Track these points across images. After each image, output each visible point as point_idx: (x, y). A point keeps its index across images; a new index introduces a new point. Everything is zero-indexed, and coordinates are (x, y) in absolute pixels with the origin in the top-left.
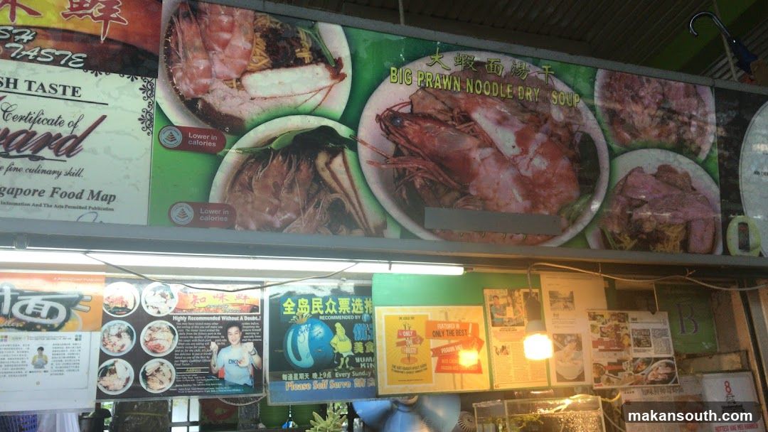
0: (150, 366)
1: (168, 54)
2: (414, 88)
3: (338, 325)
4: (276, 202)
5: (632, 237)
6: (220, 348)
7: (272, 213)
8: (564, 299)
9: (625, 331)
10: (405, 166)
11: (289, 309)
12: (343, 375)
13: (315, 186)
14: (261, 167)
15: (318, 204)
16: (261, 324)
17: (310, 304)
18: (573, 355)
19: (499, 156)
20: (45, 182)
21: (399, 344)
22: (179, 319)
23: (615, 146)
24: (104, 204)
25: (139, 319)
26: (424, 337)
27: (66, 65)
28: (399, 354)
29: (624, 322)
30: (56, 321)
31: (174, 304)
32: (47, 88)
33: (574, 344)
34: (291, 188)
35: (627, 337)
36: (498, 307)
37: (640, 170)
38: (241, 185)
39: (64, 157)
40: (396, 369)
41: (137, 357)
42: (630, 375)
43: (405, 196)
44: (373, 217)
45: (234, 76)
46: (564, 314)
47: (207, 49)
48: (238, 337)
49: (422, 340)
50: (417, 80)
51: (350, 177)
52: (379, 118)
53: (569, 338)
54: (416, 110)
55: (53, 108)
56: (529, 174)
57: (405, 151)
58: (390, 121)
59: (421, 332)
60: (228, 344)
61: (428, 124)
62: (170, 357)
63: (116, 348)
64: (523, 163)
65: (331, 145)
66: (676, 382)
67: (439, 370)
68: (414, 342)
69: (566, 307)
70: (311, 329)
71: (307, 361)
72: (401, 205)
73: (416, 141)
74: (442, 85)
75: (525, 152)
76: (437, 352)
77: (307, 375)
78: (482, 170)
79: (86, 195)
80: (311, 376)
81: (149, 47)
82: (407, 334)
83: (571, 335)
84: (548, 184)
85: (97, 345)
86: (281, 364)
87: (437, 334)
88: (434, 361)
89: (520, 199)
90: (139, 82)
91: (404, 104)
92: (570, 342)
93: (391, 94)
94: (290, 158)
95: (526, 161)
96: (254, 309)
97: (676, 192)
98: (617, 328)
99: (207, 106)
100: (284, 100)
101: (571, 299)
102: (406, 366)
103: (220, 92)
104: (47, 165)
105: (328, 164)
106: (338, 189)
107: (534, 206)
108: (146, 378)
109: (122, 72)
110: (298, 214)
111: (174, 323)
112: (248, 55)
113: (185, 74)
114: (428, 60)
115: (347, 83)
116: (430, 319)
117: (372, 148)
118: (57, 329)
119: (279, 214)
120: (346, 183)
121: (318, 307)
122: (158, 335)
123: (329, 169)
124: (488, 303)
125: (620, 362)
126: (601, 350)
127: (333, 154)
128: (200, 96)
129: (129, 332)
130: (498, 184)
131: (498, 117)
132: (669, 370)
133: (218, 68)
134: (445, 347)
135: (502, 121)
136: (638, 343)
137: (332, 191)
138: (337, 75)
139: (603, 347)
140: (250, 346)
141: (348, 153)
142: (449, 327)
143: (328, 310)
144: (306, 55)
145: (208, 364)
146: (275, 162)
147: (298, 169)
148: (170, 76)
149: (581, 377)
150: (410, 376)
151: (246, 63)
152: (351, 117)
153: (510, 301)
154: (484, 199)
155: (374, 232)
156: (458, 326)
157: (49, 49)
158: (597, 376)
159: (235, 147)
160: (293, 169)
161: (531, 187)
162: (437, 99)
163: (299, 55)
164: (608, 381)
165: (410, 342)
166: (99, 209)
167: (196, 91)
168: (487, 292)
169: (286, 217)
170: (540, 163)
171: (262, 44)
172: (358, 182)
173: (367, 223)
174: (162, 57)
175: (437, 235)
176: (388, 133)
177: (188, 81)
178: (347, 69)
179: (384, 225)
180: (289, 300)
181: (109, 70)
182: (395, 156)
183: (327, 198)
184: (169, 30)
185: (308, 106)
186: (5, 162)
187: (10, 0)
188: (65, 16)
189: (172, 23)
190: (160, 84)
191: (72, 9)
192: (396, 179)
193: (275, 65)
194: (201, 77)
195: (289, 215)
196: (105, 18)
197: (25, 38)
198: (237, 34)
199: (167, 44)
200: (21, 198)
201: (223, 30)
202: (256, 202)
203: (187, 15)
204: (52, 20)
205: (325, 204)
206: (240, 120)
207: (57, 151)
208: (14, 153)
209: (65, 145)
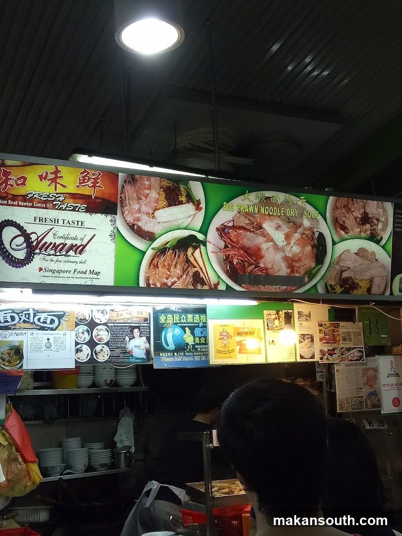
0: (98, 348)
1: (122, 202)
2: (235, 212)
3: (187, 329)
4: (169, 273)
5: (341, 287)
6: (130, 339)
7: (167, 279)
8: (306, 315)
9: (338, 333)
10: (229, 253)
11: (163, 320)
13: (187, 265)
14: (162, 256)
15: (188, 272)
16: (149, 327)
17: (173, 317)
18: (309, 346)
19: (276, 247)
20: (71, 267)
21: (220, 339)
22: (110, 325)
23: (336, 239)
24: (95, 276)
25: (92, 325)
26: (233, 335)
27: (78, 211)
28: (220, 344)
29: (338, 327)
30: (54, 326)
31: (107, 317)
32: (71, 223)
33: (310, 340)
34: (176, 266)
35: (338, 336)
36: (271, 320)
37: (348, 251)
38: (154, 265)
39: (78, 255)
40: (219, 352)
41: (92, 344)
42: (339, 356)
43: (228, 269)
44: (213, 279)
45: (151, 212)
46: (305, 323)
47: (139, 199)
48: (139, 334)
49: (232, 337)
50: (236, 209)
51: (203, 259)
52: (218, 229)
53: (307, 337)
54: (235, 225)
55: (74, 232)
56: (290, 255)
57: (230, 246)
58: (223, 231)
59: (231, 333)
60: (134, 338)
61: (242, 231)
62: (107, 344)
63: (82, 339)
64: (287, 249)
65: (194, 244)
66: (363, 360)
67: (240, 352)
68: (228, 338)
69: (306, 320)
70: (174, 330)
71: (172, 347)
72: (227, 273)
73: (235, 240)
74: (249, 210)
75: (289, 244)
76: (239, 343)
77: (172, 354)
78: (267, 255)
79: (88, 272)
80: (173, 355)
81: (112, 199)
82: (224, 334)
83: (308, 335)
84: (300, 260)
85: (74, 338)
86: (159, 348)
87: (239, 334)
88: (238, 348)
89: (285, 268)
90: (109, 217)
91: (230, 221)
93: (224, 216)
94: (176, 252)
95: (289, 249)
96: (146, 320)
97: (367, 262)
98: (333, 330)
99: (139, 227)
100: (173, 222)
101: (309, 316)
102: (224, 350)
103: (144, 220)
104: (71, 259)
105: (192, 254)
106: (197, 266)
107: (292, 271)
108: (96, 354)
109: (102, 213)
110: (179, 279)
111: (108, 327)
112: (157, 201)
113: (129, 212)
114: (242, 197)
115: (203, 211)
116: (236, 326)
117: (214, 245)
118: (55, 330)
119: (170, 279)
120: (201, 263)
121: (177, 319)
122: (101, 333)
123: (193, 256)
124: (265, 318)
125: (334, 350)
126: (324, 343)
127: (195, 248)
128: (136, 223)
129: (88, 332)
130: (274, 260)
131: (276, 226)
132: (360, 354)
133: (144, 208)
134: (243, 341)
135: (278, 227)
136: (344, 339)
137: (195, 267)
138: (198, 208)
139: (325, 341)
140: (144, 339)
141: (202, 247)
142: (246, 330)
143: (182, 320)
144: (183, 199)
145: (125, 348)
146: (168, 253)
147: (179, 257)
148: (123, 213)
149: (313, 357)
150: (226, 355)
151: (156, 205)
152: (204, 230)
153: (277, 317)
154: (266, 269)
155: (213, 287)
156: (250, 330)
157: (71, 203)
158: (321, 357)
159: (151, 247)
160: (177, 257)
161: (291, 262)
162: (246, 217)
163: (180, 199)
164: (327, 359)
165: (226, 338)
166: (93, 278)
167: (134, 220)
168: (265, 312)
169: (173, 280)
170: (296, 249)
171: (164, 195)
172: (206, 263)
173: (210, 282)
174: (119, 204)
176: (221, 237)
177: (130, 215)
178: (203, 205)
179: (218, 283)
180: (163, 315)
181: (96, 213)
182: (224, 249)
183: (192, 271)
184: (122, 191)
185: (184, 225)
186: (55, 258)
187: (54, 180)
188: (77, 187)
189: (123, 187)
190: (118, 217)
191: (80, 183)
192: (225, 260)
193: (170, 205)
194: (136, 213)
195: (175, 279)
196: (94, 186)
197: (61, 199)
198: (152, 191)
199: (121, 197)
200: (62, 275)
201: (146, 189)
202: (160, 274)
203: (130, 182)
204: (72, 189)
205: (191, 274)
206: (153, 234)
207: (75, 252)
208: (58, 254)
209: (79, 249)
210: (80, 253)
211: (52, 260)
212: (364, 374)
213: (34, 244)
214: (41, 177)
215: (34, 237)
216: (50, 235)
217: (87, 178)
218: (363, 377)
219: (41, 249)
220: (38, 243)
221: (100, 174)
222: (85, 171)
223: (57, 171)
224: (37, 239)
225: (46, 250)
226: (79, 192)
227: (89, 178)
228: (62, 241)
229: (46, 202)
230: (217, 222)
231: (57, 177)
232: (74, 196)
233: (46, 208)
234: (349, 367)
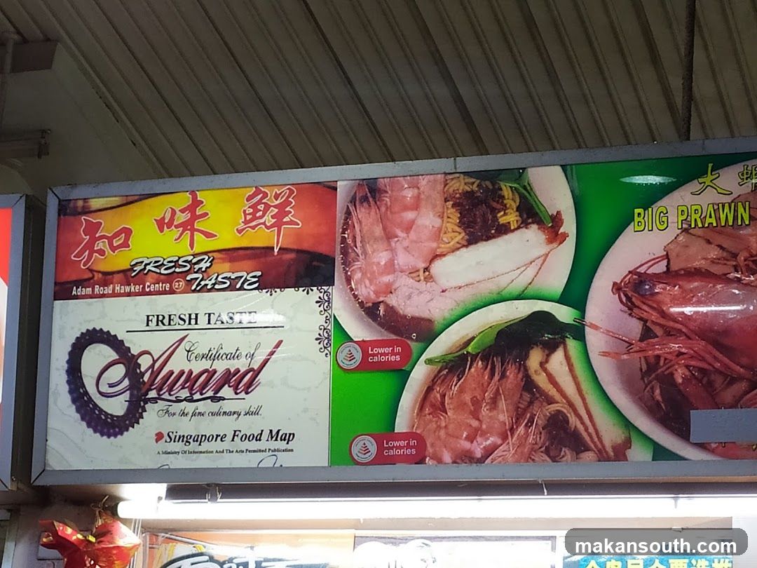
1: (345, 252)
2: (673, 231)
4: (475, 423)
7: (471, 439)
10: (657, 352)
13: (527, 396)
14: (455, 379)
15: (531, 421)
20: (224, 425)
24: (283, 445)
27: (241, 288)
32: (225, 319)
34: (494, 403)
38: (433, 406)
39: (243, 395)
43: (659, 398)
44: (610, 433)
45: (422, 265)
47: (389, 236)
50: (675, 220)
51: (575, 378)
52: (617, 288)
54: (674, 267)
57: (659, 331)
58: (633, 289)
61: (696, 284)
65: (547, 336)
72: (652, 410)
73: (675, 312)
74: (718, 219)
79: (265, 435)
81: (323, 249)
90: (315, 293)
91: (656, 260)
93: (637, 249)
94: (493, 362)
99: (391, 310)
100: (483, 285)
103: (405, 289)
104: (227, 406)
105: (542, 365)
106: (557, 396)
109: (296, 285)
110: (505, 438)
112: (437, 234)
113: (364, 274)
114: (694, 186)
115: (570, 243)
117: (608, 332)
119: (479, 439)
120: (570, 389)
123: (545, 370)
127: (550, 348)
128: (381, 299)
133: (403, 259)
137: (551, 401)
138: (555, 236)
141: (572, 344)
144: (511, 218)
146: (473, 370)
147: (503, 376)
148: (348, 280)
151: (434, 245)
152: (576, 294)
155: (612, 454)
157: (224, 270)
159: (423, 358)
160: (497, 377)
162: (709, 242)
163: (502, 220)
166: (278, 450)
167: (376, 293)
169: (489, 442)
171: (455, 216)
172: (587, 386)
173: (601, 442)
174: (339, 259)
175: (711, 451)
176: (630, 306)
177: (367, 282)
179: (627, 444)
181: (283, 286)
182: (641, 340)
183: (542, 413)
184: (346, 223)
185: (517, 287)
186: (190, 407)
187: (188, 226)
188: (239, 231)
189: (348, 213)
190: (337, 293)
191: (246, 222)
192: (644, 374)
193: (472, 241)
194: (382, 274)
195: (492, 440)
196: (278, 224)
197: (203, 265)
198: (423, 210)
199: (344, 240)
200: (205, 446)
201: (406, 208)
202: (451, 427)
203: (365, 199)
204: (227, 239)
205: (540, 420)
206: (430, 321)
207: (236, 388)
208: (197, 396)
209: (243, 381)
210: (248, 389)
211: (184, 414)
213: (146, 378)
214: (161, 224)
215: (145, 362)
216: (180, 352)
217: (261, 207)
219: (160, 389)
220: (155, 375)
221: (291, 192)
222: (258, 192)
223: (196, 203)
224: (152, 366)
225: (170, 390)
226: (245, 243)
227: (267, 207)
228: (206, 364)
229: (170, 278)
230: (616, 266)
231: (195, 217)
232: (232, 255)
233: (172, 292)
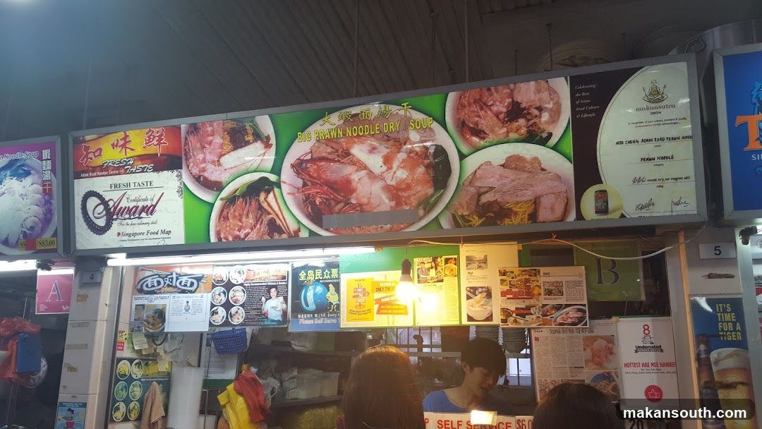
0: (233, 310)
1: (186, 154)
2: (313, 141)
3: (331, 285)
4: (240, 224)
6: (267, 300)
7: (239, 230)
8: (479, 260)
9: (535, 283)
10: (309, 192)
11: (303, 277)
12: (332, 315)
13: (260, 212)
14: (232, 206)
15: (262, 221)
16: (287, 285)
17: (315, 273)
18: (482, 303)
19: (372, 176)
20: (143, 229)
21: (354, 297)
22: (247, 285)
23: (465, 150)
24: (166, 236)
25: (229, 286)
26: (370, 292)
27: (146, 172)
28: (354, 302)
29: (536, 275)
30: (193, 289)
31: (244, 277)
32: (141, 184)
33: (484, 294)
34: (247, 216)
35: (537, 288)
36: (424, 269)
37: (489, 163)
38: (224, 217)
39: (150, 216)
40: (351, 312)
41: (228, 306)
42: (539, 317)
43: (310, 211)
44: (293, 226)
45: (216, 159)
46: (477, 273)
47: (203, 147)
48: (275, 293)
49: (369, 293)
50: (314, 137)
51: (278, 204)
52: (293, 166)
53: (480, 290)
54: (314, 156)
55: (143, 193)
56: (393, 183)
57: (309, 184)
58: (299, 167)
59: (369, 289)
60: (270, 298)
61: (323, 163)
62: (242, 306)
63: (218, 301)
64: (388, 176)
65: (267, 187)
66: (586, 324)
67: (379, 312)
68: (364, 295)
69: (480, 267)
70: (315, 288)
71: (312, 307)
72: (309, 216)
73: (315, 175)
74: (330, 135)
75: (390, 168)
76: (378, 301)
77: (312, 315)
78: (360, 187)
79: (160, 232)
80: (314, 316)
81: (177, 154)
82: (360, 290)
83: (482, 288)
84: (409, 187)
85: (210, 299)
86: (298, 309)
87: (379, 290)
88: (376, 307)
89: (387, 201)
90: (175, 173)
91: (307, 154)
92: (481, 293)
93: (300, 149)
94: (246, 198)
95: (390, 175)
96: (284, 278)
97: (525, 175)
98: (527, 281)
99: (205, 178)
100: (241, 167)
101: (485, 261)
102: (358, 310)
103: (210, 169)
105: (265, 199)
106: (272, 212)
107: (399, 204)
108: (231, 316)
109: (168, 169)
110: (252, 229)
111: (244, 287)
112: (221, 146)
113: (194, 164)
114: (321, 122)
115: (273, 149)
116: (375, 280)
117: (290, 185)
118: (194, 292)
119: (242, 230)
120: (276, 209)
121: (319, 275)
122: (237, 294)
123: (266, 201)
124: (417, 267)
125: (528, 308)
126: (508, 298)
127: (268, 192)
128: (201, 174)
129: (224, 293)
130: (371, 194)
131: (369, 149)
132: (579, 315)
133: (209, 157)
134: (384, 298)
135: (373, 150)
136: (549, 292)
137: (269, 214)
138: (268, 146)
139: (511, 296)
140: (281, 299)
141: (276, 190)
142: (387, 285)
143: (325, 276)
144: (250, 138)
145: (260, 309)
146: (238, 202)
147: (250, 204)
148: (188, 166)
149: (490, 318)
150: (360, 317)
151: (221, 150)
152: (277, 169)
153: (434, 265)
154: (361, 205)
155: (293, 234)
156: (393, 284)
157: (139, 164)
158: (504, 318)
159: (219, 198)
160: (248, 205)
161: (395, 192)
162: (327, 145)
163: (247, 139)
164: (515, 321)
165: (361, 295)
166: (165, 238)
167: (199, 172)
170: (402, 174)
171: (228, 138)
172: (283, 207)
173: (288, 228)
174: (184, 158)
175: (331, 232)
176: (298, 174)
177: (196, 167)
178: (273, 141)
179: (299, 230)
180: (303, 272)
181: (163, 170)
182: (302, 187)
183: (266, 219)
184: (185, 143)
185: (253, 167)
186: (130, 221)
187: (124, 146)
188: (144, 147)
189: (186, 138)
190: (184, 172)
191: (146, 143)
192: (305, 201)
193: (235, 148)
194: (201, 164)
195: (247, 230)
196: (159, 144)
197: (131, 162)
198: (216, 136)
199: (185, 150)
200: (137, 237)
201: (209, 136)
202: (231, 226)
203: (192, 132)
204: (139, 151)
205: (265, 222)
206: (221, 183)
207: (147, 213)
208: (132, 217)
209: (150, 210)
210: (152, 213)
211: (128, 225)
212: (588, 346)
213: (112, 210)
214: (113, 146)
215: (111, 204)
216: (125, 199)
217: (152, 137)
218: (585, 349)
219: (117, 215)
220: (115, 208)
221: (163, 130)
222: (150, 131)
223: (126, 136)
224: (114, 205)
225: (122, 215)
226: (147, 153)
227: (154, 137)
228: (134, 204)
229: (118, 168)
230: (291, 158)
231: (126, 143)
232: (142, 158)
233: (120, 174)
234: (557, 334)
